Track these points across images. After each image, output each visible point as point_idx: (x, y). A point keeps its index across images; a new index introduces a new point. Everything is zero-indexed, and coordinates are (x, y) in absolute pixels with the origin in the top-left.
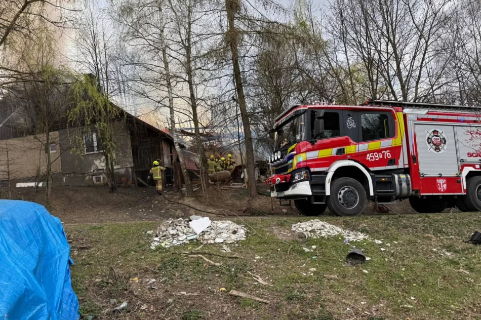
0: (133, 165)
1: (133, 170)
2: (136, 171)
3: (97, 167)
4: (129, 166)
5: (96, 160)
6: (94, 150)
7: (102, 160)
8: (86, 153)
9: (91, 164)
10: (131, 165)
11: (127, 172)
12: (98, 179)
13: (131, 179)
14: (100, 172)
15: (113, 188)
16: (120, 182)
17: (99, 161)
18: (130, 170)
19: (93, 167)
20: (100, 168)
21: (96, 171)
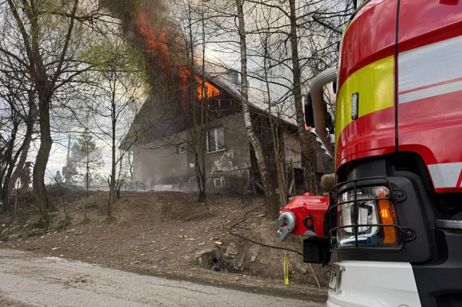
0: (250, 166)
1: (250, 172)
2: (254, 173)
3: (217, 168)
4: (246, 166)
5: (216, 160)
6: (215, 150)
7: (221, 160)
8: (208, 153)
9: (211, 164)
10: (248, 166)
11: (245, 173)
12: (218, 182)
13: (248, 183)
14: (219, 174)
15: (202, 196)
16: (236, 187)
17: (218, 162)
18: (248, 171)
19: (213, 168)
20: (219, 169)
21: (215, 173)
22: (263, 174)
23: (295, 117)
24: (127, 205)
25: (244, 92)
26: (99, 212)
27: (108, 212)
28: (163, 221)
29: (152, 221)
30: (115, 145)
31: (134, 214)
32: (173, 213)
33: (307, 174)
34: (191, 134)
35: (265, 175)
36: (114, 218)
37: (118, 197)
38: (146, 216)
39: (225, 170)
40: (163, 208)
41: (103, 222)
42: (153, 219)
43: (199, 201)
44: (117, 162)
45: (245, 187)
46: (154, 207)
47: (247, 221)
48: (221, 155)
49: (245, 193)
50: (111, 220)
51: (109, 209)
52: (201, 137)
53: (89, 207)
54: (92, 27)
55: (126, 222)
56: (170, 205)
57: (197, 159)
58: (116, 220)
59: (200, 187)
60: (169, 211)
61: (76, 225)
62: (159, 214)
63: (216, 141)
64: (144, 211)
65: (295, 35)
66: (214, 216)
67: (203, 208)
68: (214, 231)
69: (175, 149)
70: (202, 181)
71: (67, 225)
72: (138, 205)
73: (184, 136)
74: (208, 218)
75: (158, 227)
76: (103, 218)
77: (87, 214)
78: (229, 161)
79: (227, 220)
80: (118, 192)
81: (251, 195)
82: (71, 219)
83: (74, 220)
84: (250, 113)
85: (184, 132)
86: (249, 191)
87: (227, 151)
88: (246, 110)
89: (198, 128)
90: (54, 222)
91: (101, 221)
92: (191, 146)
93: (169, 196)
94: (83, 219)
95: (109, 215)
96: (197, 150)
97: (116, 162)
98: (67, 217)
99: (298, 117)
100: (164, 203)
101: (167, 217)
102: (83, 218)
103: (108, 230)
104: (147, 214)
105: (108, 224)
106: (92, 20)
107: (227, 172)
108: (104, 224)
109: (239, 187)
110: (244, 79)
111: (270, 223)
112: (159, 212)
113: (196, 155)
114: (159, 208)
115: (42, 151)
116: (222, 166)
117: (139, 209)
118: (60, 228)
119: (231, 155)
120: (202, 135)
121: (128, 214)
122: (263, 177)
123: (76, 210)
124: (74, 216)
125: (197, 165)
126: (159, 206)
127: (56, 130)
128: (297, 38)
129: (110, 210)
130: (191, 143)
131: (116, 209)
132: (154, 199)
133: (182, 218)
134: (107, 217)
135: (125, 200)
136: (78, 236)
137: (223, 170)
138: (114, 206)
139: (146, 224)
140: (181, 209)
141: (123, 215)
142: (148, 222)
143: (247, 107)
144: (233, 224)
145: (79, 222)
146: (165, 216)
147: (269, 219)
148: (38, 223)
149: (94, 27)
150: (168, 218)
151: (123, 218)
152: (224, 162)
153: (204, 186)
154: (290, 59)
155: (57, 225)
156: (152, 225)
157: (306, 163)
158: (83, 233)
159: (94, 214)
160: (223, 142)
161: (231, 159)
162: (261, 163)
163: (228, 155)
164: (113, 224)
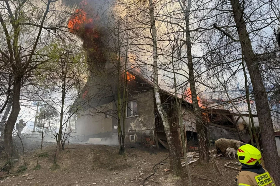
0: (155, 127)
1: (155, 132)
2: (157, 133)
3: (132, 128)
5: (131, 123)
6: (131, 116)
7: (135, 122)
8: (126, 117)
9: (129, 125)
10: (153, 127)
11: (151, 133)
12: (132, 138)
13: (153, 139)
14: (133, 132)
15: (122, 150)
16: (145, 142)
17: (133, 124)
18: (153, 132)
19: (129, 128)
20: (134, 129)
21: (131, 131)
22: (169, 138)
23: (190, 96)
24: (68, 155)
25: (156, 78)
26: (48, 160)
27: (54, 161)
28: (93, 169)
29: (85, 169)
30: (63, 112)
31: (73, 162)
32: (101, 163)
33: (201, 139)
34: (116, 105)
35: (171, 140)
36: (58, 165)
37: (63, 149)
38: (81, 165)
39: (137, 129)
40: (94, 158)
41: (50, 168)
42: (86, 167)
43: (120, 153)
44: (64, 124)
45: (151, 143)
46: (87, 157)
47: (156, 174)
48: (135, 119)
49: (151, 147)
50: (56, 167)
51: (55, 158)
52: (123, 107)
53: (42, 156)
54: (56, 35)
55: (67, 169)
56: (98, 156)
57: (119, 123)
58: (59, 167)
59: (121, 143)
60: (98, 161)
61: (30, 170)
62: (90, 163)
63: (132, 110)
64: (80, 160)
65: (190, 42)
66: (130, 167)
67: (122, 159)
68: (131, 182)
69: (104, 115)
70: (122, 139)
71: (24, 170)
72: (77, 155)
73: (111, 106)
74: (125, 168)
75: (89, 175)
76: (50, 165)
77: (39, 162)
78: (140, 123)
79: (140, 172)
80: (63, 145)
81: (155, 148)
82: (27, 165)
83: (30, 166)
84: (160, 93)
85: (111, 103)
86: (154, 145)
87: (139, 116)
88: (157, 91)
89: (121, 101)
90: (15, 167)
91: (49, 167)
92: (116, 113)
93: (98, 149)
94: (36, 166)
95: (55, 163)
96: (120, 116)
97: (62, 124)
98: (25, 164)
99: (193, 97)
100: (95, 154)
101: (96, 165)
102: (36, 164)
103: (53, 175)
104: (82, 163)
105: (54, 170)
106: (55, 30)
107: (139, 131)
108: (50, 170)
109: (147, 142)
110: (155, 70)
111: (175, 178)
112: (90, 161)
113: (119, 120)
114: (91, 158)
115: (12, 115)
116: (136, 127)
117: (77, 158)
118: (19, 172)
119: (141, 120)
120: (123, 106)
121: (69, 162)
122: (169, 141)
123: (33, 158)
124: (30, 162)
125: (119, 127)
126: (91, 156)
127: (28, 99)
128: (190, 44)
129: (56, 160)
130: (116, 112)
131: (60, 158)
132: (87, 151)
133: (107, 167)
134: (53, 164)
135: (68, 152)
136: (29, 181)
137: (136, 130)
138: (60, 156)
139: (80, 172)
140: (107, 160)
141: (65, 163)
142: (82, 169)
143: (158, 89)
144: (145, 177)
145: (33, 168)
146: (95, 165)
147: (174, 174)
148: (4, 167)
149: (57, 34)
150: (97, 167)
151: (64, 166)
152: (137, 124)
153: (123, 142)
154: (186, 57)
155: (17, 169)
156: (85, 173)
157: (200, 131)
158: (34, 179)
159: (44, 162)
160: (136, 110)
161: (142, 123)
162: (167, 130)
163: (140, 119)
164: (57, 170)
